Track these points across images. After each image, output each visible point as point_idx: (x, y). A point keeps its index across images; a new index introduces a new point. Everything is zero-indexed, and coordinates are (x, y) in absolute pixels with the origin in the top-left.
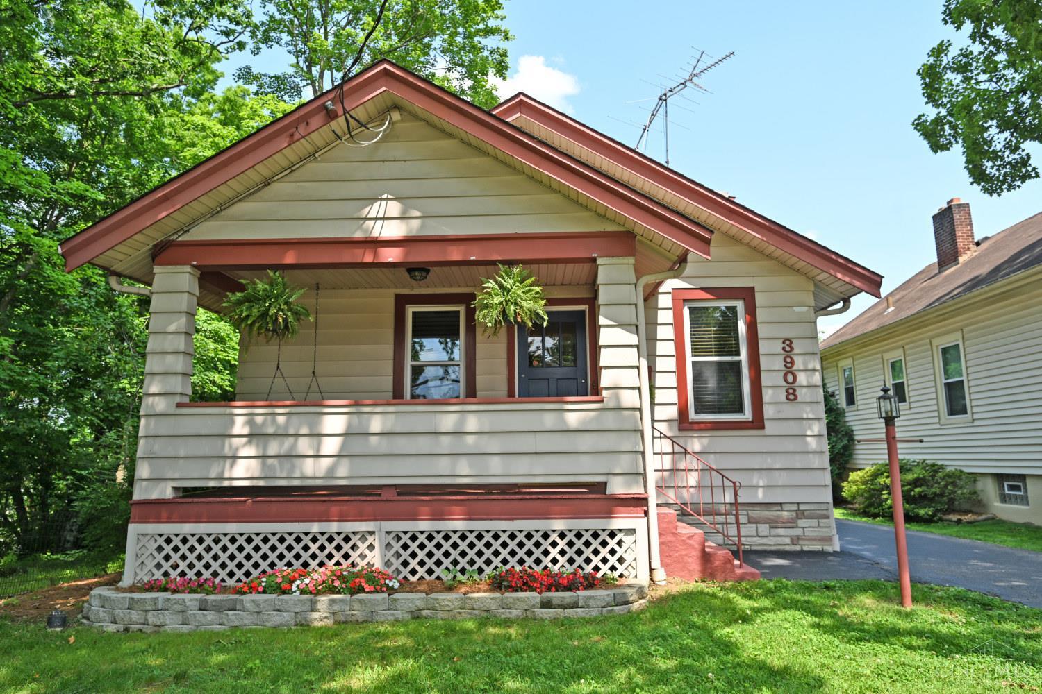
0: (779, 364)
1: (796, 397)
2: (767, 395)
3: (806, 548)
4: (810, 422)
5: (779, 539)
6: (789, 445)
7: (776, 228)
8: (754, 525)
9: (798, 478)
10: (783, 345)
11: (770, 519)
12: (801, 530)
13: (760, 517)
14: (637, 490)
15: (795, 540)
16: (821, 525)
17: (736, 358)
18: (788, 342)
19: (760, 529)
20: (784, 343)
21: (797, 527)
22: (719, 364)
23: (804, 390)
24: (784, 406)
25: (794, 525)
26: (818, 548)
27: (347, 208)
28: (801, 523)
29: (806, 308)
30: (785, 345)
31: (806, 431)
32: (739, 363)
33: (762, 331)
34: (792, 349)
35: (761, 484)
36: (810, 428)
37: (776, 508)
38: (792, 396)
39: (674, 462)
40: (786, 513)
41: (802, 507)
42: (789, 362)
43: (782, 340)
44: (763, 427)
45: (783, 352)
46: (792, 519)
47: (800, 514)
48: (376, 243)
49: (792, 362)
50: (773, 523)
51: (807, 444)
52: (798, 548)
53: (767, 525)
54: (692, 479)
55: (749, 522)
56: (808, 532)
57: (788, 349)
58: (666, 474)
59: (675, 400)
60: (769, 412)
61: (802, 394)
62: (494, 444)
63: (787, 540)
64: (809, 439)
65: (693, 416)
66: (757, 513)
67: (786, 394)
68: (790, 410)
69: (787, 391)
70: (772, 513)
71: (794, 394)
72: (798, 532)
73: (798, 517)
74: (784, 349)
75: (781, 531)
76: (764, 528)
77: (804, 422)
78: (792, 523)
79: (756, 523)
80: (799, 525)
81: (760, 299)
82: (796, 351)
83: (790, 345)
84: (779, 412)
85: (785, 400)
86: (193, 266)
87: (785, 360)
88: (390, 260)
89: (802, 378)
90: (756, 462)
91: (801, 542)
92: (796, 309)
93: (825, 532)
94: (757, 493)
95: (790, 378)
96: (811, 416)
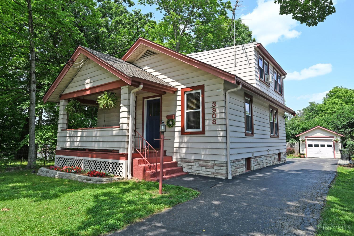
0: (211, 111)
1: (216, 123)
2: (207, 123)
3: (216, 177)
4: (220, 132)
5: (208, 172)
6: (212, 140)
7: (201, 63)
8: (201, 167)
9: (215, 152)
10: (212, 104)
11: (205, 165)
12: (215, 170)
13: (202, 165)
14: (125, 153)
15: (213, 173)
16: (221, 169)
17: (199, 110)
18: (214, 103)
19: (202, 169)
20: (213, 103)
21: (213, 169)
22: (194, 112)
23: (219, 120)
24: (212, 126)
25: (213, 168)
26: (220, 177)
27: (80, 83)
28: (215, 167)
29: (221, 90)
30: (213, 104)
31: (218, 135)
32: (200, 111)
33: (206, 100)
34: (215, 106)
35: (203, 153)
36: (220, 134)
37: (207, 162)
38: (214, 122)
39: (180, 145)
40: (210, 164)
41: (216, 162)
42: (214, 110)
43: (212, 103)
44: (204, 134)
45: (212, 107)
46: (212, 166)
47: (215, 165)
48: (86, 90)
49: (215, 110)
50: (206, 167)
51: (218, 140)
52: (213, 176)
53: (204, 167)
54: (184, 151)
55: (199, 166)
56: (217, 171)
57: (214, 105)
58: (177, 148)
59: (180, 125)
60: (207, 128)
61: (218, 122)
62: (101, 139)
63: (210, 173)
64: (219, 138)
65: (186, 130)
66: (201, 163)
67: (212, 122)
68: (214, 128)
69: (213, 120)
70: (206, 163)
71: (215, 121)
72: (213, 171)
73: (214, 166)
74: (213, 105)
75: (208, 170)
76: (203, 168)
77: (218, 132)
78: (212, 167)
79: (201, 166)
80: (214, 168)
81: (206, 89)
82: (217, 106)
83: (215, 104)
84: (210, 128)
85: (212, 124)
86: (64, 100)
87: (213, 109)
88: (88, 94)
89: (218, 116)
90: (202, 146)
91: (214, 174)
92: (218, 91)
93: (222, 172)
94: (202, 155)
95: (214, 116)
96: (220, 130)
